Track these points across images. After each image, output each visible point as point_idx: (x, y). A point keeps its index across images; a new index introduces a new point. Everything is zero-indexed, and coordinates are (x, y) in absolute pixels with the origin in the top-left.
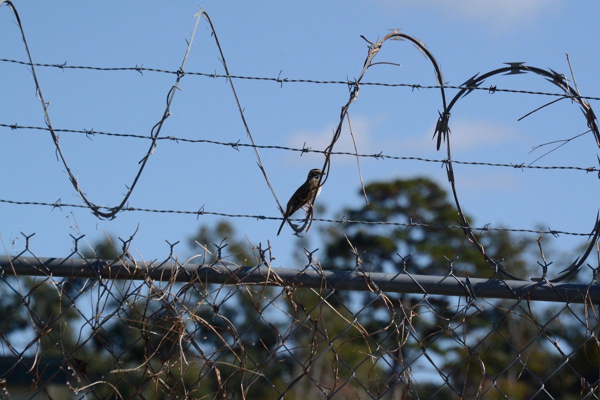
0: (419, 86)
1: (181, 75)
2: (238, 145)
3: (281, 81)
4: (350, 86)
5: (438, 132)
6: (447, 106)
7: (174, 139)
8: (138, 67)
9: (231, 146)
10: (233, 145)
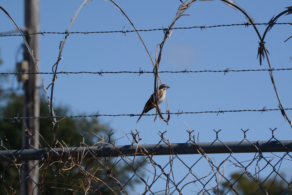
0: (204, 27)
1: (67, 34)
2: (102, 73)
3: (124, 32)
4: (164, 31)
5: (259, 54)
6: (262, 37)
7: (65, 73)
8: (41, 32)
9: (98, 74)
10: (100, 73)
